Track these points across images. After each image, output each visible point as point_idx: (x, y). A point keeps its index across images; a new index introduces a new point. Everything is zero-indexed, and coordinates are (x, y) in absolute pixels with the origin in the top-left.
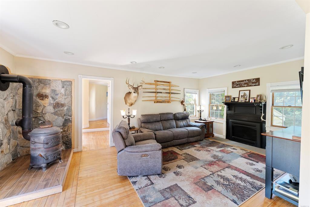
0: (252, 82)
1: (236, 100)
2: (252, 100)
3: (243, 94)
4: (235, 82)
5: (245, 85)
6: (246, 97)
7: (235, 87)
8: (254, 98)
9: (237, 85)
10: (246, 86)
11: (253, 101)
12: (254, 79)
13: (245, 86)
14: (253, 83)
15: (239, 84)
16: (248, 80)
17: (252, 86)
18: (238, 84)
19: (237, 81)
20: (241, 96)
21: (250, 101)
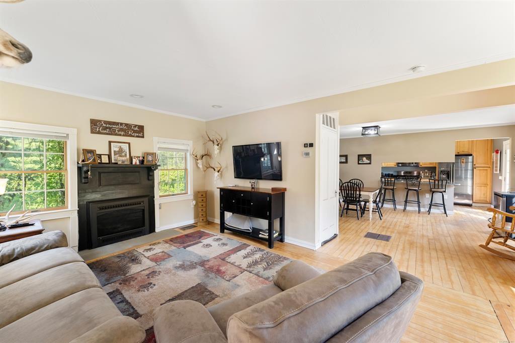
0: (133, 130)
1: (105, 159)
2: (136, 161)
3: (117, 149)
4: (100, 121)
5: (120, 133)
6: (123, 154)
7: (99, 133)
8: (139, 157)
9: (105, 128)
10: (123, 135)
11: (138, 163)
12: (136, 125)
13: (120, 135)
14: (135, 132)
15: (110, 128)
16: (126, 125)
17: (134, 136)
18: (107, 128)
19: (104, 121)
20: (115, 151)
21: (134, 163)
